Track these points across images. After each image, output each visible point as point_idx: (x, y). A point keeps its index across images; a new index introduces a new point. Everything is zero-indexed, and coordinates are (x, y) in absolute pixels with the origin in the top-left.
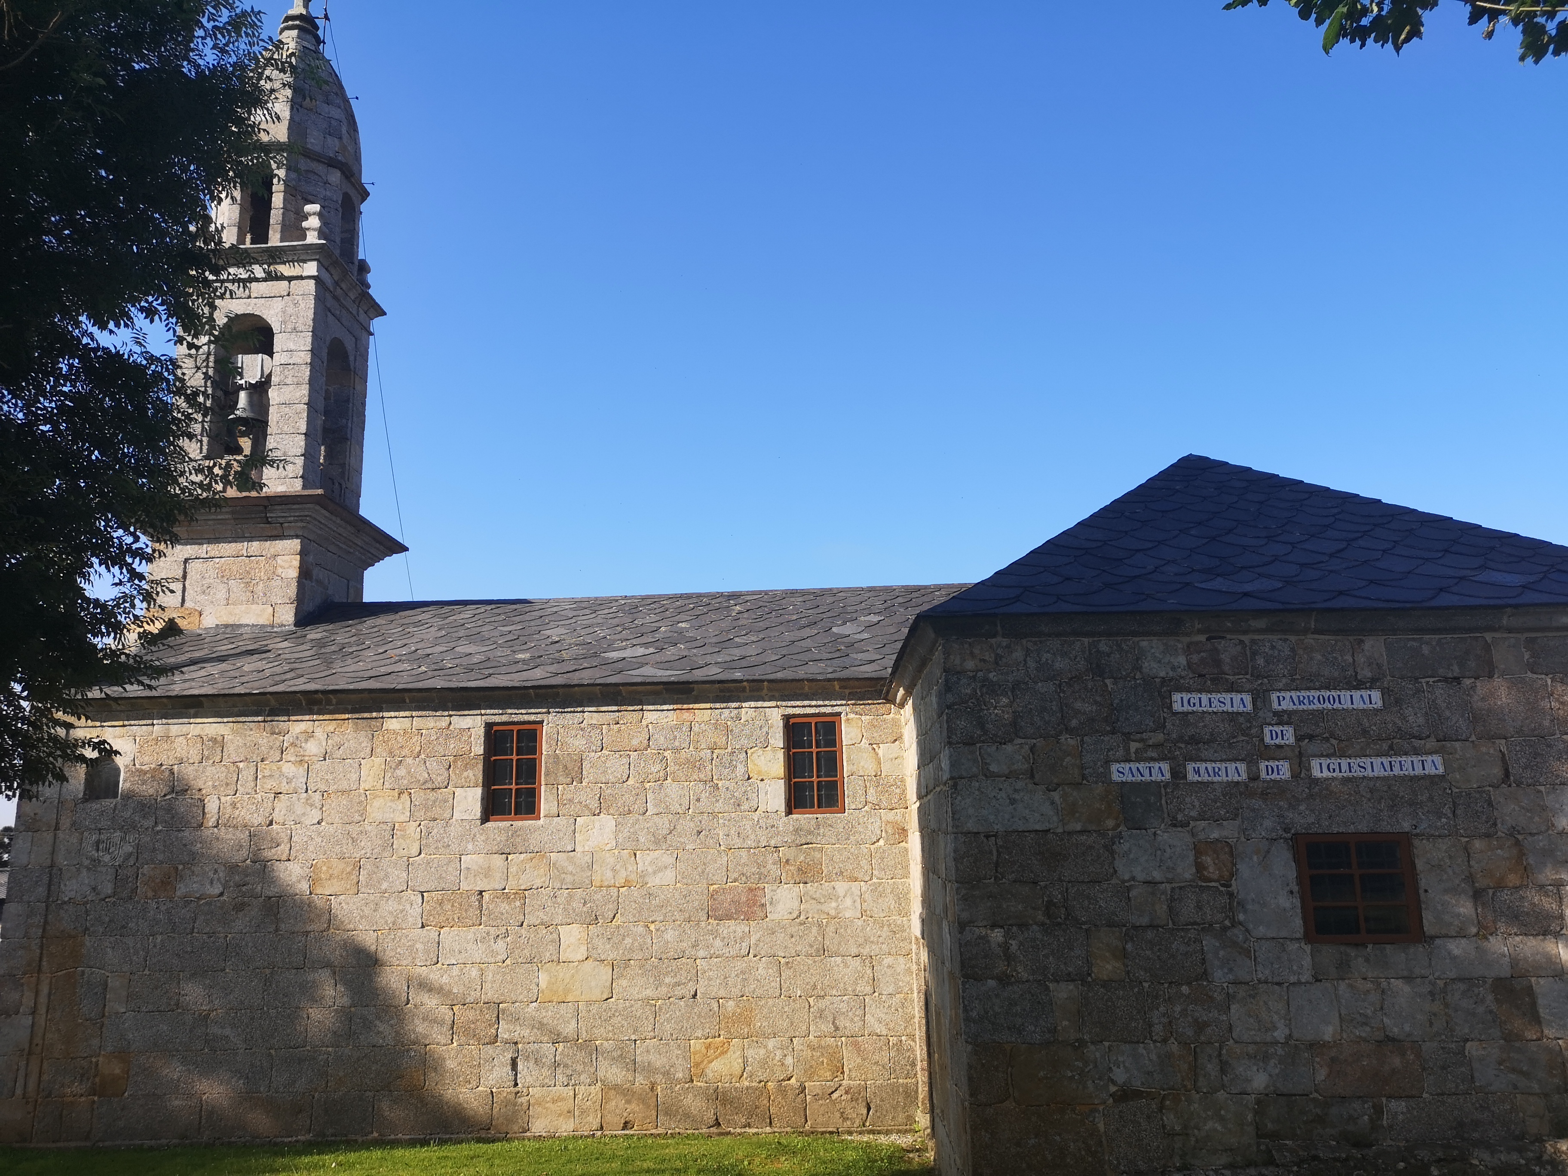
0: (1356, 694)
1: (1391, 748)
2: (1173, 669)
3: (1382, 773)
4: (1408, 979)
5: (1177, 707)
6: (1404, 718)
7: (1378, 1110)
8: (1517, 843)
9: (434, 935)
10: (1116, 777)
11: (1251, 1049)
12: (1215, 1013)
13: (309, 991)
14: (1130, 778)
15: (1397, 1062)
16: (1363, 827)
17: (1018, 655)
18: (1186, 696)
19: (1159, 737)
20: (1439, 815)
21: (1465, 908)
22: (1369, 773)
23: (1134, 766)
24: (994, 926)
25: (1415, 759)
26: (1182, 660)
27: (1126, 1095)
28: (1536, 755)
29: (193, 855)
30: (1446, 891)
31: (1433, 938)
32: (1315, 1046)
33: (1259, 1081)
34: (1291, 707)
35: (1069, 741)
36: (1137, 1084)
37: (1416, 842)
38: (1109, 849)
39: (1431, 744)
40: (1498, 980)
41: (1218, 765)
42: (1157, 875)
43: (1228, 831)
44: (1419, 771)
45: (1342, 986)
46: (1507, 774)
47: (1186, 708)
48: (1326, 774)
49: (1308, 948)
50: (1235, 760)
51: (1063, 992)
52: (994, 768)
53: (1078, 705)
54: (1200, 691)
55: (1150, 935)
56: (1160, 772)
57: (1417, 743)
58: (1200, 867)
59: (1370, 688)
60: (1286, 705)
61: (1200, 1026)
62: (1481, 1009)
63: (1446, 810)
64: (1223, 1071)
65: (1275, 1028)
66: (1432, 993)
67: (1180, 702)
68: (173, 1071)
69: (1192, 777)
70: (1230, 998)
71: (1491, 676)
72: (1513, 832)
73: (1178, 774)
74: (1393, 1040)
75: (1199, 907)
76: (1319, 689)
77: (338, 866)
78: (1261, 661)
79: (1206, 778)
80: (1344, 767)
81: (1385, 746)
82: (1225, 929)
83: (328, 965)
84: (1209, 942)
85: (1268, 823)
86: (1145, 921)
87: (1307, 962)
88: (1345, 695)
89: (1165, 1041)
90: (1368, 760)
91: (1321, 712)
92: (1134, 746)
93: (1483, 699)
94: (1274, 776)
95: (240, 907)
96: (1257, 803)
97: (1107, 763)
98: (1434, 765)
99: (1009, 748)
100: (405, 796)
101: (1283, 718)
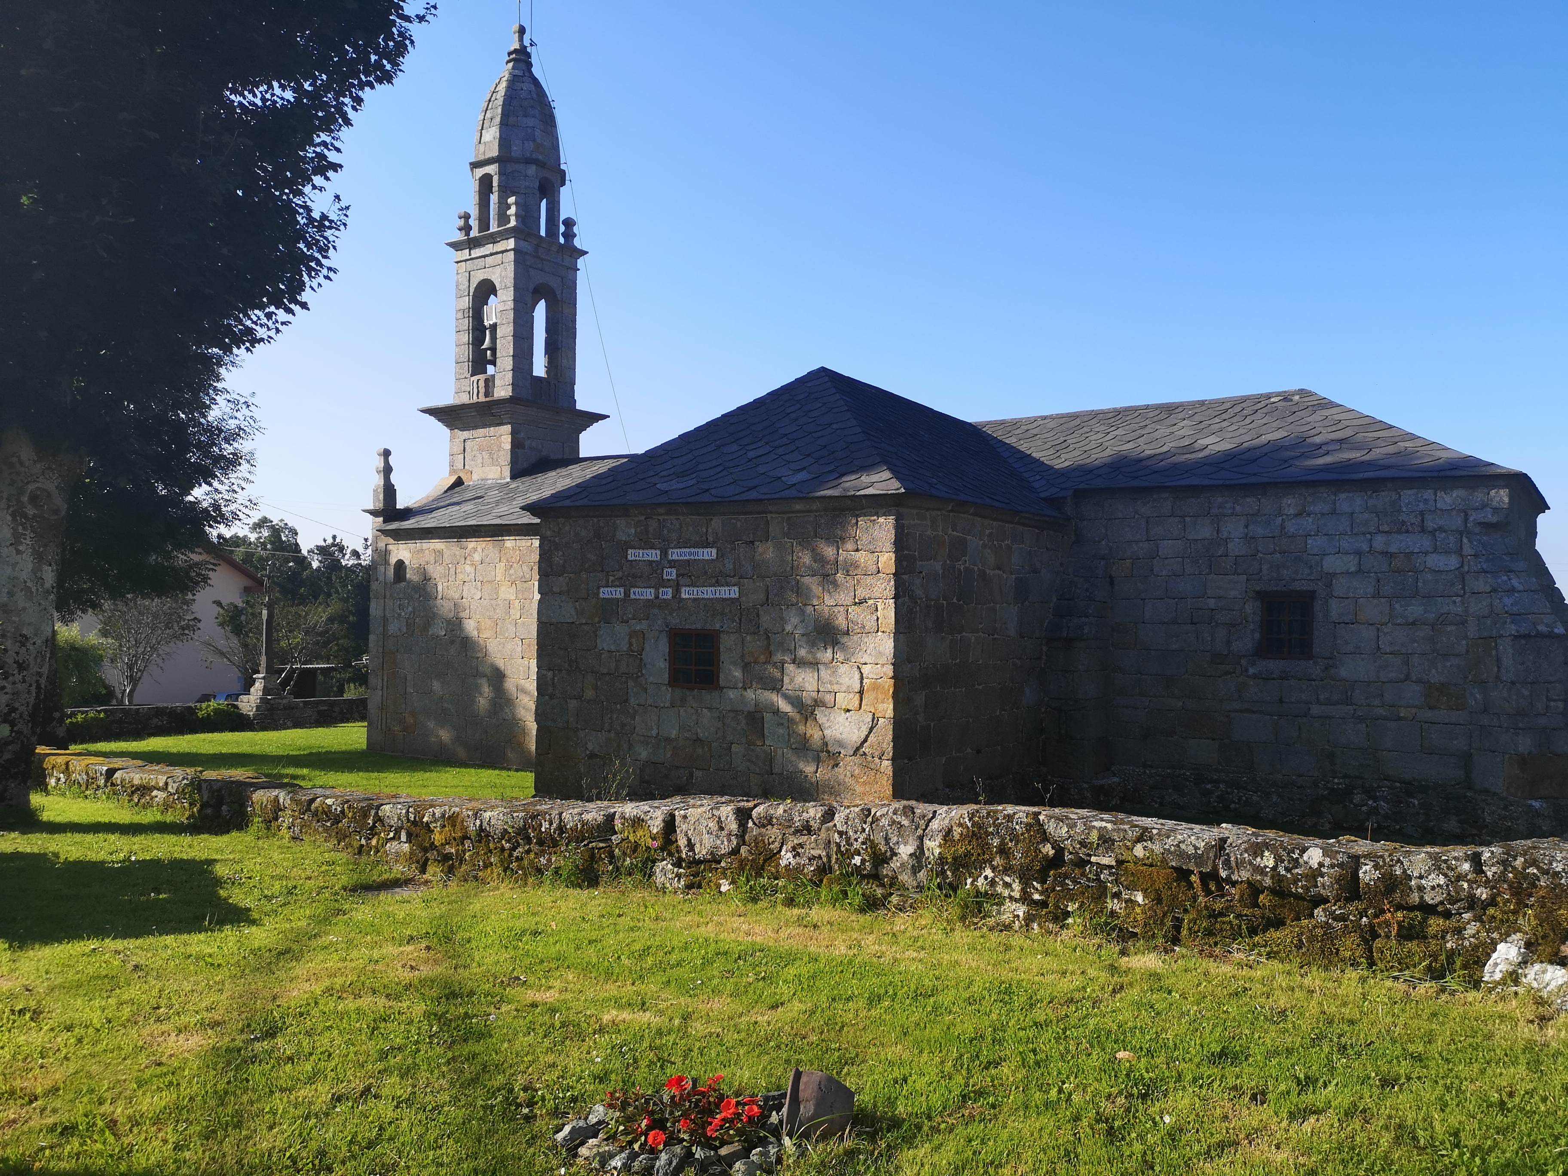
0: (706, 550)
1: (717, 582)
2: (629, 536)
3: (711, 596)
4: (710, 709)
5: (629, 558)
6: (724, 565)
7: (691, 775)
8: (768, 638)
9: (526, 662)
10: (601, 595)
11: (642, 738)
12: (629, 720)
13: (478, 687)
14: (607, 596)
15: (700, 751)
16: (699, 626)
17: (567, 528)
18: (633, 551)
19: (620, 574)
20: (733, 621)
21: (738, 674)
22: (705, 596)
23: (609, 589)
24: (550, 670)
25: (727, 588)
26: (633, 531)
27: (592, 756)
28: (782, 588)
29: (434, 613)
30: (731, 663)
31: (723, 688)
32: (668, 740)
33: (644, 755)
34: (677, 558)
35: (584, 575)
36: (596, 751)
37: (722, 635)
38: (595, 634)
39: (734, 580)
40: (749, 712)
41: (643, 590)
42: (613, 648)
43: (642, 626)
44: (727, 596)
45: (682, 710)
46: (767, 599)
47: (633, 558)
48: (687, 596)
49: (670, 689)
50: (650, 587)
51: (573, 704)
52: (554, 589)
53: (589, 556)
54: (639, 549)
55: (607, 678)
56: (618, 593)
57: (728, 579)
58: (631, 644)
59: (712, 547)
60: (675, 557)
61: (623, 726)
62: (739, 727)
63: (736, 618)
64: (630, 749)
65: (652, 729)
66: (719, 717)
67: (632, 555)
68: (431, 724)
69: (632, 596)
70: (636, 712)
71: (767, 541)
72: (767, 631)
73: (627, 594)
74: (701, 740)
75: (628, 665)
76: (689, 548)
77: (489, 623)
78: (666, 532)
79: (638, 597)
80: (695, 592)
81: (714, 581)
82: (638, 677)
83: (486, 676)
84: (631, 683)
85: (659, 622)
86: (605, 671)
87: (668, 697)
88: (701, 550)
89: (609, 731)
90: (705, 589)
91: (688, 561)
92: (611, 578)
93: (761, 555)
94: (665, 597)
95: (452, 642)
96: (656, 611)
97: (599, 588)
98: (733, 592)
99: (561, 578)
100: (514, 585)
101: (672, 564)
